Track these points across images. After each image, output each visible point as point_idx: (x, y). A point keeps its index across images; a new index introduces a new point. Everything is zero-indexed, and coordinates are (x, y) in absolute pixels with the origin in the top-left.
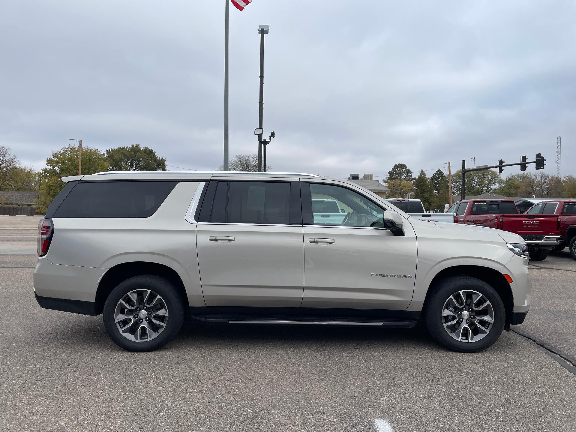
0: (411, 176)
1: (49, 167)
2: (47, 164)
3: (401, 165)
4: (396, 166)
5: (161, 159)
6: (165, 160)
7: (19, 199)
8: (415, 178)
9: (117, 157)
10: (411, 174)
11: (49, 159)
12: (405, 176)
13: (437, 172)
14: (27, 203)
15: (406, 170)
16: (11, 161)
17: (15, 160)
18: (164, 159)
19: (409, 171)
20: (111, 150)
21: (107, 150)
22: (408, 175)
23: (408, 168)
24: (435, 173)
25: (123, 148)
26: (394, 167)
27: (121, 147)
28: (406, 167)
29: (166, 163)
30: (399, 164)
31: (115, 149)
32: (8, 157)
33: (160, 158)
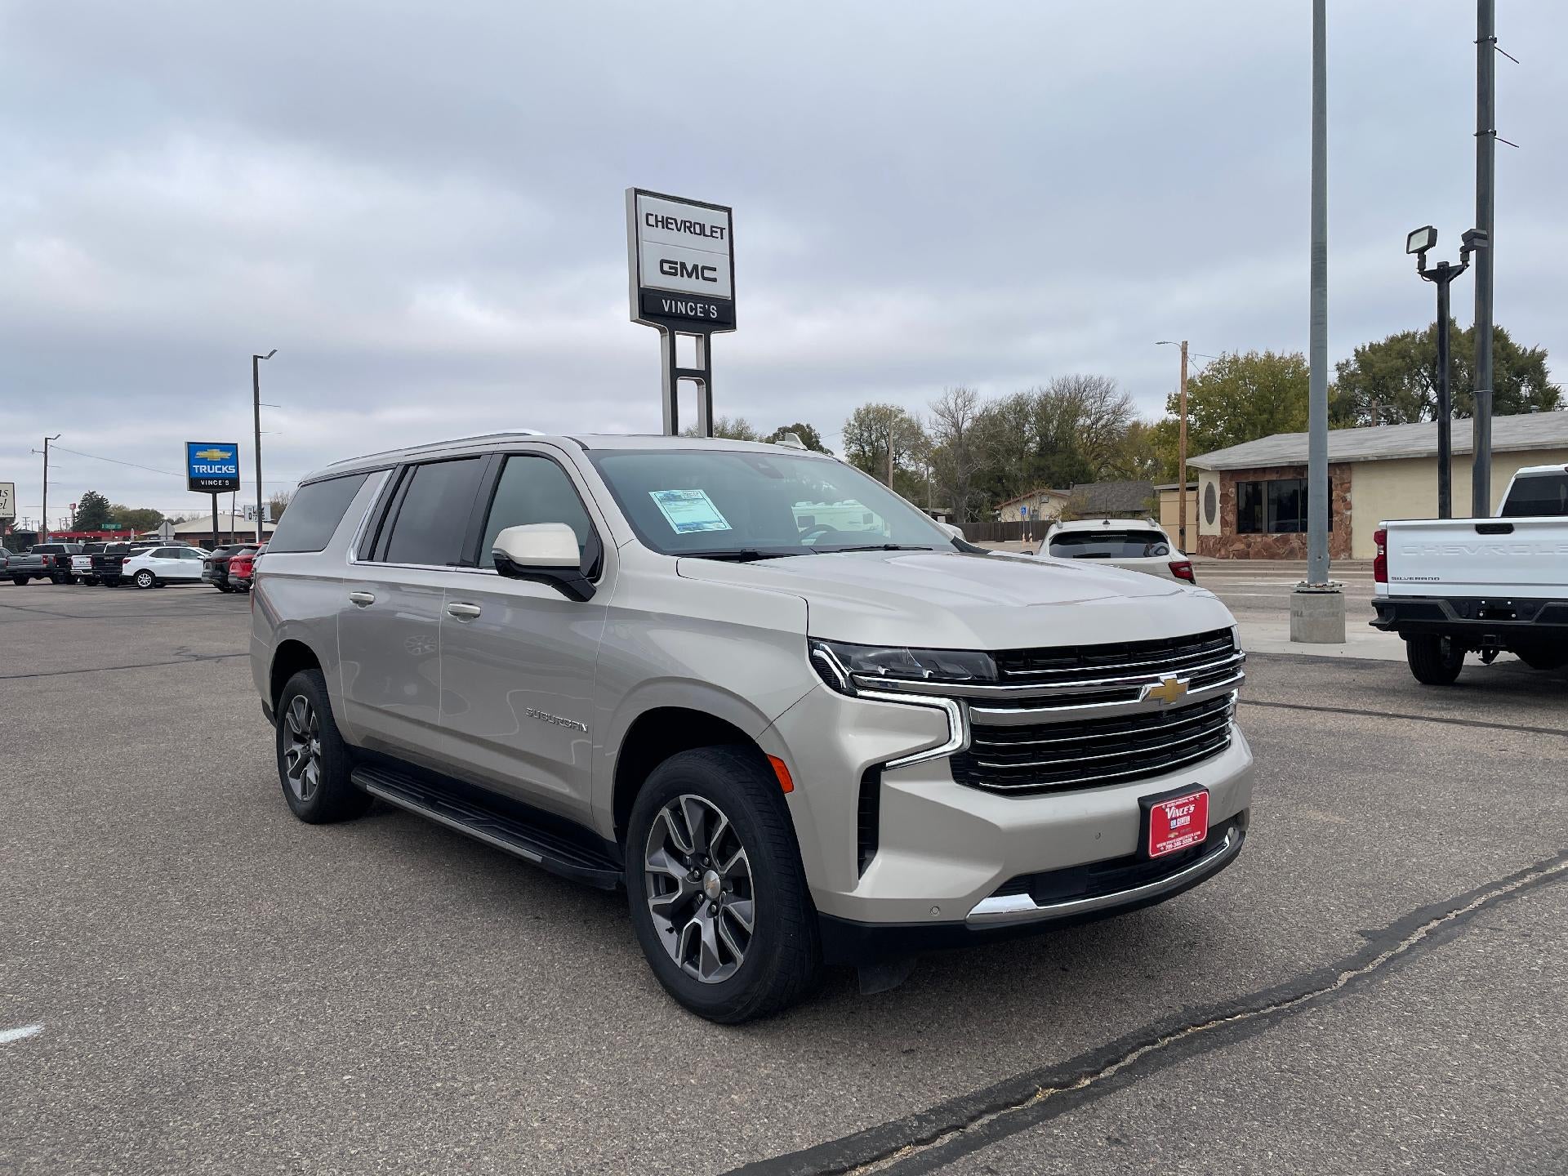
1: (1173, 417)
2: (1168, 409)
5: (1528, 351)
6: (1543, 355)
7: (1114, 500)
9: (1383, 365)
11: (1173, 396)
14: (1129, 509)
16: (1118, 412)
17: (1127, 407)
18: (1539, 350)
20: (1367, 349)
21: (1356, 351)
25: (1405, 336)
27: (1399, 334)
29: (1547, 363)
31: (1382, 342)
32: (1111, 401)
33: (1525, 349)
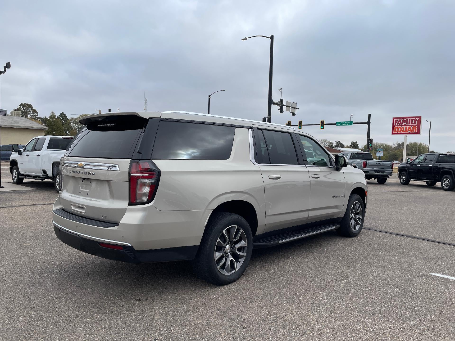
0: (37, 115)
3: (28, 105)
4: (21, 105)
8: (41, 117)
10: (37, 114)
12: (31, 115)
13: (61, 114)
15: (32, 109)
19: (35, 111)
22: (34, 114)
23: (34, 108)
24: (59, 115)
26: (20, 106)
28: (32, 107)
30: (24, 104)
